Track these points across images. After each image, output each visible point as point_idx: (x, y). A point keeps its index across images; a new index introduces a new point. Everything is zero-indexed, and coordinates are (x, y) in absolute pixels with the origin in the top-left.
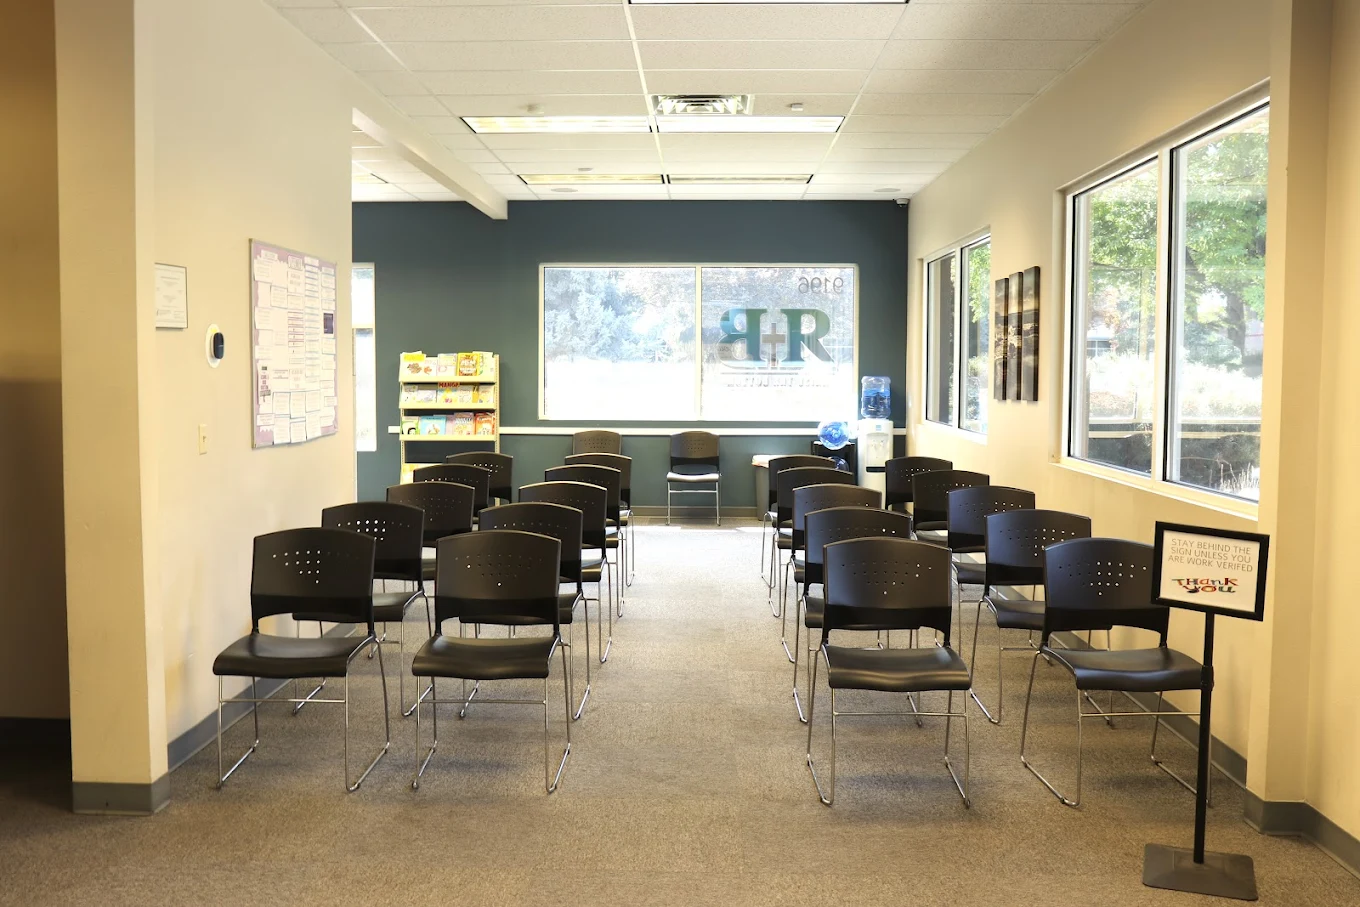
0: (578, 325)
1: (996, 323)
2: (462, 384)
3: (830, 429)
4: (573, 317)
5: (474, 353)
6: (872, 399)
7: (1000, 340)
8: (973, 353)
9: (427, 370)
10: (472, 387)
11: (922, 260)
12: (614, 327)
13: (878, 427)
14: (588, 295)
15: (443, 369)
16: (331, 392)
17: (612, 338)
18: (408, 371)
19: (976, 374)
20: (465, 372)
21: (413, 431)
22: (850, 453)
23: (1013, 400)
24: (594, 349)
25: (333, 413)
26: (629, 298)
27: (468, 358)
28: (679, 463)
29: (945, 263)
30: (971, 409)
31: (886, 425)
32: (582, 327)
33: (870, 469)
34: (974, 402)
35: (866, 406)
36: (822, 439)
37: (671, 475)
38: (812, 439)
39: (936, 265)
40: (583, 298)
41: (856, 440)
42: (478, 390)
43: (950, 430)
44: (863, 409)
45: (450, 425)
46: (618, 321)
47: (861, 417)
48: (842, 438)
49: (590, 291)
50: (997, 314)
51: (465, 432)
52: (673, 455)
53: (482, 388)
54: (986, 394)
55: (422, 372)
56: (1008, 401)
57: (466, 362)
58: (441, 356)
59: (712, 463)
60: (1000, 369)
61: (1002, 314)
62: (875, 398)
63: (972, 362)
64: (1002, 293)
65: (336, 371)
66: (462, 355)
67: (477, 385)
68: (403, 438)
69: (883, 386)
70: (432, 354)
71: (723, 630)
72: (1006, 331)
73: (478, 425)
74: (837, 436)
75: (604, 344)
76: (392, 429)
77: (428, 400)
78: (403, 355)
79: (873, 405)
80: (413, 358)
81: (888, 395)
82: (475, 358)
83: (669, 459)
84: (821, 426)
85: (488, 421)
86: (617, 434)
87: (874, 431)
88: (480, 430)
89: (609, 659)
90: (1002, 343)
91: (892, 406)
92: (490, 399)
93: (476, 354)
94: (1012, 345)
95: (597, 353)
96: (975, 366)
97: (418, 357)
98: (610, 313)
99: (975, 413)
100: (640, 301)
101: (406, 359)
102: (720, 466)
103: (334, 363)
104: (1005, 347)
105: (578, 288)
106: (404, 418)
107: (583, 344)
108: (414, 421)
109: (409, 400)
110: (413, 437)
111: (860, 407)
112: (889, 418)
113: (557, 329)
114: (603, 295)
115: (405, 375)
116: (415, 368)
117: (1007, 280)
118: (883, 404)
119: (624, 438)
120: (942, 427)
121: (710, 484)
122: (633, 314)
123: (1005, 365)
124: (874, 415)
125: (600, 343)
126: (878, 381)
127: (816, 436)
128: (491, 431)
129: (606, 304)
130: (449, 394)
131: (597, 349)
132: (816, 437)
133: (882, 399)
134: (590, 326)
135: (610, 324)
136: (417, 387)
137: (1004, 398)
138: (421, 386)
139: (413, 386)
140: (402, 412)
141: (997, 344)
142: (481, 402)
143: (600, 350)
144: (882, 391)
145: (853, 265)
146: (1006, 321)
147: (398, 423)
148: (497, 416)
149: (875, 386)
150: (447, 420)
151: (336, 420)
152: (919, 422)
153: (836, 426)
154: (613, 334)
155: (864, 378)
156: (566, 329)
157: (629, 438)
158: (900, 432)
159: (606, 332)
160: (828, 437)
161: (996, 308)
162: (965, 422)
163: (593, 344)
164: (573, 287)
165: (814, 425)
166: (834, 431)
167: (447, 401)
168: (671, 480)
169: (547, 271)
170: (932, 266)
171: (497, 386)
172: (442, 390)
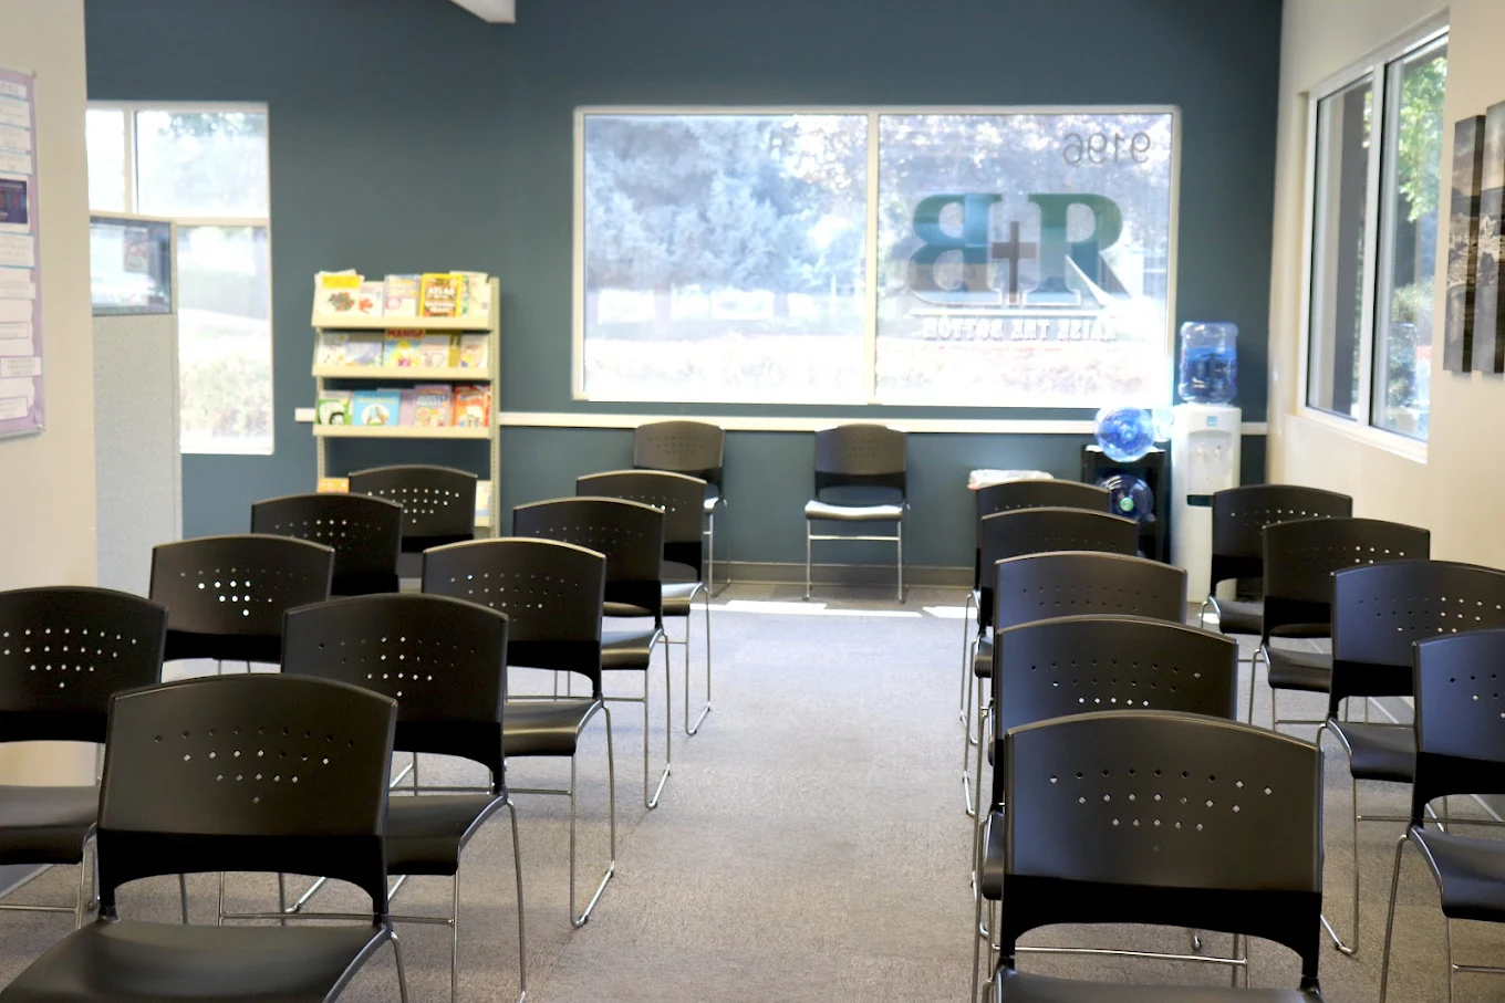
0: (712, 231)
1: (1454, 212)
2: (432, 332)
3: (1116, 422)
4: (703, 217)
5: (453, 274)
6: (1201, 367)
7: (1461, 246)
8: (1405, 276)
9: (365, 305)
10: (448, 337)
11: (1305, 95)
12: (774, 235)
13: (1212, 419)
14: (729, 181)
15: (392, 303)
16: (26, 347)
17: (769, 253)
18: (331, 308)
19: (1409, 318)
20: (434, 310)
21: (338, 419)
22: (1155, 469)
23: (1485, 373)
24: (739, 273)
25: (30, 391)
26: (800, 186)
27: (440, 283)
28: (830, 483)
29: (1353, 99)
30: (1395, 387)
31: (1226, 416)
32: (718, 236)
33: (1194, 500)
34: (1403, 372)
35: (1188, 380)
36: (1101, 440)
37: (813, 507)
38: (1082, 441)
39: (1333, 105)
40: (719, 184)
41: (1168, 445)
42: (459, 343)
43: (1354, 427)
44: (1182, 386)
45: (407, 408)
46: (780, 226)
47: (1178, 400)
48: (1140, 439)
49: (731, 173)
50: (1456, 193)
51: (434, 421)
52: (818, 469)
53: (466, 339)
54: (1427, 361)
55: (355, 309)
56: (1476, 374)
57: (436, 291)
58: (392, 280)
59: (892, 483)
60: (1459, 307)
61: (1468, 192)
62: (1207, 364)
63: (1404, 295)
64: (1470, 148)
65: (36, 304)
66: (429, 277)
67: (457, 335)
68: (320, 431)
69: (1224, 341)
70: (374, 273)
71: (854, 847)
72: (1474, 229)
73: (459, 409)
74: (1129, 436)
75: (757, 265)
76: (302, 414)
77: (365, 361)
78: (321, 278)
79: (1201, 378)
80: (339, 282)
81: (1232, 358)
82: (453, 283)
83: (812, 475)
84: (1100, 417)
85: (479, 403)
86: (716, 429)
87: (1203, 426)
88: (462, 418)
89: (595, 918)
90: (1465, 253)
91: (1239, 379)
92: (481, 361)
93: (455, 277)
94: (1487, 256)
95: (745, 279)
96: (1409, 303)
97: (349, 281)
98: (768, 209)
99: (1407, 394)
100: (821, 191)
101: (326, 285)
102: (909, 490)
103: (32, 287)
104: (1473, 260)
105: (713, 167)
106: (322, 394)
107: (720, 264)
108: (340, 401)
109: (330, 360)
110: (340, 429)
111: (1177, 381)
112: (1235, 402)
113: (676, 238)
114: (754, 180)
115: (324, 314)
116: (342, 302)
117: (1481, 120)
118: (1221, 376)
119: (730, 436)
120: (1335, 422)
121: (884, 524)
122: (807, 213)
123: (1470, 299)
124: (1204, 396)
125: (750, 262)
126: (1214, 331)
127: (1091, 435)
128: (482, 420)
129: (760, 196)
130: (404, 351)
131: (745, 274)
132: (1091, 438)
133: (1221, 365)
134: (732, 234)
135: (767, 230)
136: (346, 336)
137: (1467, 366)
138: (354, 334)
139: (338, 336)
140: (320, 384)
141: (1453, 256)
142: (464, 364)
143: (750, 274)
144: (1221, 350)
145: (1170, 108)
146: (1476, 207)
147: (311, 402)
148: (493, 393)
149: (1207, 341)
150: (403, 398)
151: (38, 405)
152: (1292, 410)
153: (1130, 416)
154: (772, 248)
155: (1187, 325)
156: (690, 239)
157: (739, 436)
158: (1255, 428)
159: (759, 245)
160: (1113, 436)
161: (1455, 179)
162: (1385, 412)
163: (737, 264)
164: (703, 165)
165: (1087, 414)
166: (1125, 427)
167: (401, 362)
168: (812, 517)
169: (585, 119)
170: (1327, 106)
171: (495, 337)
172: (392, 344)
